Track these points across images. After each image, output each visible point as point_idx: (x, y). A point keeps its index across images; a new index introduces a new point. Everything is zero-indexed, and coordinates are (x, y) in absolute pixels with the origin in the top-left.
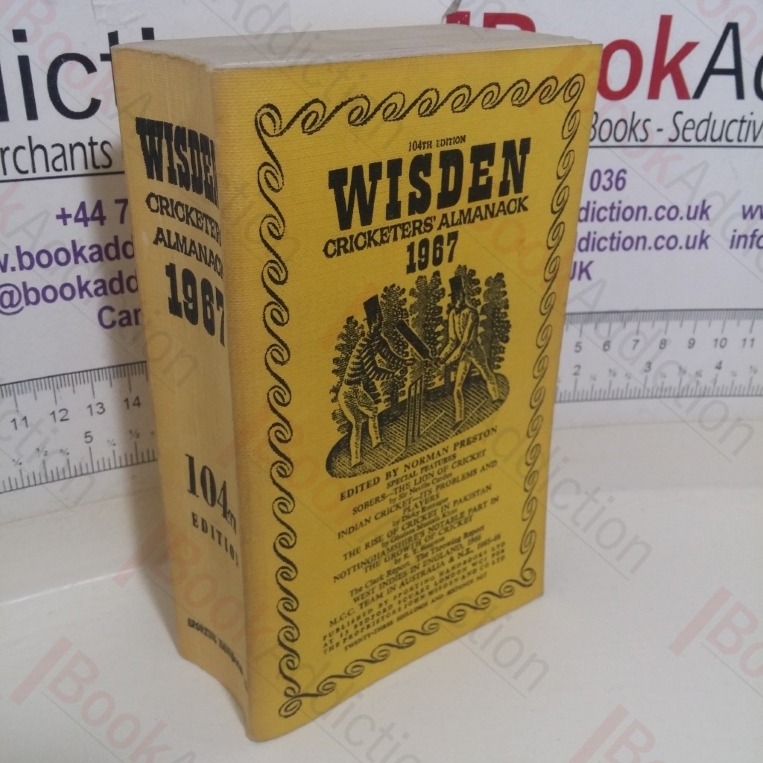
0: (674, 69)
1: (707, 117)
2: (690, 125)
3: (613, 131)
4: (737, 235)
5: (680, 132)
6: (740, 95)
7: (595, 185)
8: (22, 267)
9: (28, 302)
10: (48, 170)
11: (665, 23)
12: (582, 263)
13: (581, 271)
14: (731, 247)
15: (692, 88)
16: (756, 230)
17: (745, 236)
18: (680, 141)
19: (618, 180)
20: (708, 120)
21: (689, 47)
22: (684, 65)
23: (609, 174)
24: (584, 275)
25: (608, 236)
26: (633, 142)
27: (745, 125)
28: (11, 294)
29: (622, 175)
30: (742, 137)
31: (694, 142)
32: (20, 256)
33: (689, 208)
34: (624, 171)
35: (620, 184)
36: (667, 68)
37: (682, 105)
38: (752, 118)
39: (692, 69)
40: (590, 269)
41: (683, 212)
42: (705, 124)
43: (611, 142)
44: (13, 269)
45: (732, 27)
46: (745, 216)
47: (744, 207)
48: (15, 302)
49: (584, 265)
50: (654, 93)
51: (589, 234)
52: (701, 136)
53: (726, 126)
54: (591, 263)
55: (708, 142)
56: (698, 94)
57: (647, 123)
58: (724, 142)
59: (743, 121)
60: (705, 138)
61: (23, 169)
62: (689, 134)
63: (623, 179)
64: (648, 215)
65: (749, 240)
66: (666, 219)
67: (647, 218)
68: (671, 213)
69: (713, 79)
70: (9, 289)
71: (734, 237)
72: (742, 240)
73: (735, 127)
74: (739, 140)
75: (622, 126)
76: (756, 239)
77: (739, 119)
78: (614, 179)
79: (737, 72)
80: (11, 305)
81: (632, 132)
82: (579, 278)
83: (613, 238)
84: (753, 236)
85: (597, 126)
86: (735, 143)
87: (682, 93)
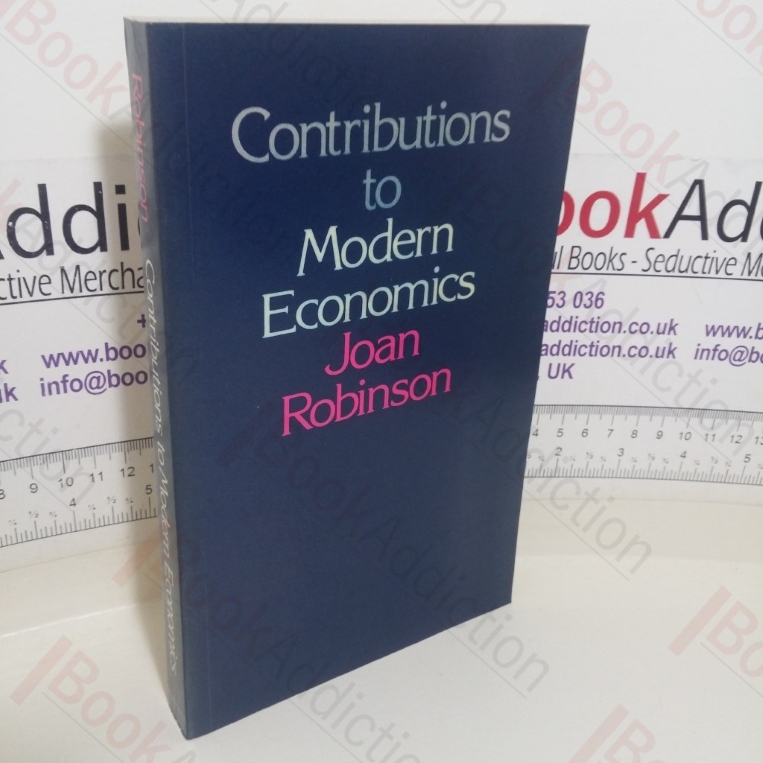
0: (648, 214)
1: (675, 253)
2: (660, 259)
3: (594, 260)
4: (701, 348)
5: (652, 264)
6: (705, 236)
7: (577, 304)
8: (108, 359)
9: (111, 385)
10: (134, 287)
11: (640, 179)
12: (565, 365)
13: (564, 372)
14: (696, 358)
15: (662, 230)
16: (718, 345)
17: (708, 350)
18: (651, 272)
19: (597, 300)
20: (676, 256)
21: (661, 198)
22: (657, 212)
23: (589, 295)
24: (566, 375)
25: (588, 344)
26: (611, 271)
27: (709, 261)
28: (98, 378)
29: (601, 296)
30: (706, 270)
31: (664, 273)
32: (107, 350)
33: (659, 325)
34: (602, 293)
35: (599, 303)
36: (641, 214)
37: (654, 242)
38: (715, 255)
39: (663, 215)
40: (571, 370)
41: (653, 328)
42: (674, 258)
43: (592, 270)
44: (102, 360)
45: (699, 183)
46: (708, 334)
47: (707, 326)
48: (101, 385)
49: (567, 367)
50: (630, 232)
51: (572, 342)
52: (670, 268)
53: (692, 262)
54: (572, 365)
55: (676, 273)
56: (668, 235)
57: (623, 257)
58: (690, 273)
59: (707, 258)
60: (673, 269)
61: (114, 286)
62: (660, 266)
63: (602, 299)
64: (623, 329)
65: (712, 353)
66: (638, 332)
67: (622, 331)
68: (644, 329)
69: (681, 223)
70: (97, 375)
71: (698, 350)
72: (706, 353)
73: (700, 262)
74: (704, 273)
75: (601, 257)
76: (717, 353)
77: (704, 255)
78: (594, 299)
79: (702, 218)
80: (98, 387)
81: (611, 264)
82: (563, 377)
83: (592, 346)
84: (715, 350)
85: (580, 257)
86: (700, 274)
87: (654, 232)
